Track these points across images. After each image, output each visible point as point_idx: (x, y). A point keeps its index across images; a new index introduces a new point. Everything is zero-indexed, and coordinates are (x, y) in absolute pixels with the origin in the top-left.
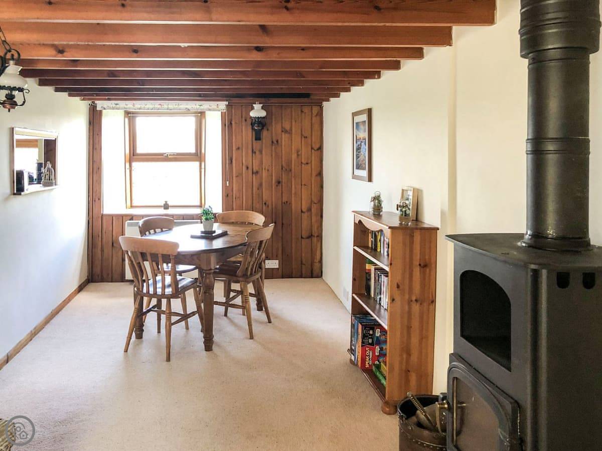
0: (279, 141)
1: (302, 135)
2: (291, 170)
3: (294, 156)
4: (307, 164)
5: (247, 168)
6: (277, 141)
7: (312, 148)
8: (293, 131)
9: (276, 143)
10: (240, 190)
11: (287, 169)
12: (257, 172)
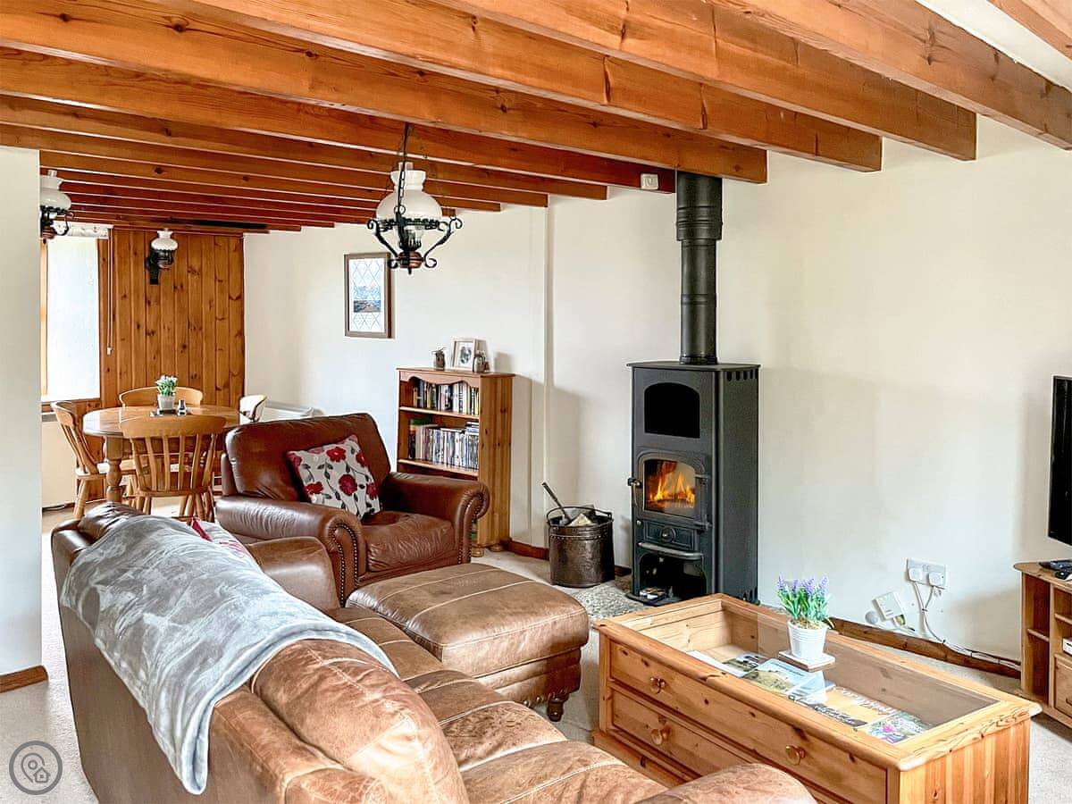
0: (185, 287)
1: (216, 278)
2: (201, 329)
3: (205, 308)
4: (223, 319)
5: (139, 326)
6: (182, 286)
7: (230, 297)
8: (204, 272)
9: (179, 288)
10: (127, 361)
11: (195, 326)
12: (153, 333)
